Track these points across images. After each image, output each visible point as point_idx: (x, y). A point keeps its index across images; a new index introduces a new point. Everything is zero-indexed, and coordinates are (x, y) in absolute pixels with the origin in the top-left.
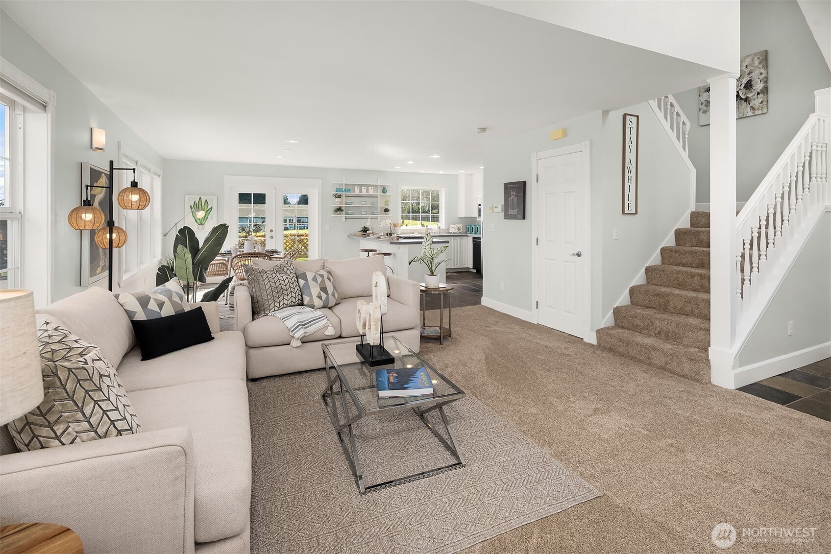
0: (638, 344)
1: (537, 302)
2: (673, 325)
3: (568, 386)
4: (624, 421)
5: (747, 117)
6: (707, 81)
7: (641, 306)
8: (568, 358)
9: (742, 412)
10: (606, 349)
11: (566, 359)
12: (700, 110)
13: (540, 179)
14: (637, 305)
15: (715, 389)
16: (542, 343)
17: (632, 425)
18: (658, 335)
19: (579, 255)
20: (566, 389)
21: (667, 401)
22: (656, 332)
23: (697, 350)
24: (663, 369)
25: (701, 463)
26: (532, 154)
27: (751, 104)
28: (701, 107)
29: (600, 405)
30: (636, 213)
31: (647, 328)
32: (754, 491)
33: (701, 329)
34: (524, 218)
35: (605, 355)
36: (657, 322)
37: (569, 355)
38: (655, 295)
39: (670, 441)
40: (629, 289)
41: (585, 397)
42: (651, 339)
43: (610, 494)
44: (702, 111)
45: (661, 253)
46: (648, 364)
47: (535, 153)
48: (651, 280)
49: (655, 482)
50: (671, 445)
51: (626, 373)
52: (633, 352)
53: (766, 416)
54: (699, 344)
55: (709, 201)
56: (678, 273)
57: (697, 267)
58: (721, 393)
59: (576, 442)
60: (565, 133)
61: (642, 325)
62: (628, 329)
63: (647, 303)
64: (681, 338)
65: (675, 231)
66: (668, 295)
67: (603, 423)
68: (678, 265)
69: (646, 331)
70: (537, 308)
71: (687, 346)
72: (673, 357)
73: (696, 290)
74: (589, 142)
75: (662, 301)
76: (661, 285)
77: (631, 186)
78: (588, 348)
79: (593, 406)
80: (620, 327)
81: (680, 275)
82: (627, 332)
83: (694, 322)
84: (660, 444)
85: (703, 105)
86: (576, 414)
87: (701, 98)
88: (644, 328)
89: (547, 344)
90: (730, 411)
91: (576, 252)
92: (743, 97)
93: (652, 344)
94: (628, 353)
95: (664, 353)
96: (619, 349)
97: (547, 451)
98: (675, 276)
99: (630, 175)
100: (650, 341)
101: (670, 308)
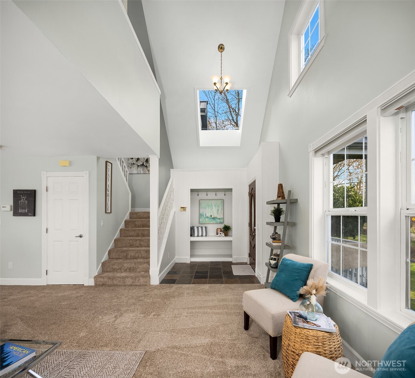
0: (119, 277)
1: (47, 271)
2: (133, 264)
3: (94, 312)
4: (131, 315)
5: (146, 174)
6: (149, 156)
7: (114, 259)
8: (82, 298)
9: (166, 291)
10: (100, 285)
11: (82, 299)
12: (128, 167)
13: (49, 189)
14: (112, 259)
15: (153, 286)
16: (60, 295)
17: (135, 315)
18: (125, 271)
19: (81, 236)
20: (94, 314)
21: (141, 298)
22: (125, 269)
23: (144, 272)
24: (131, 285)
25: (167, 316)
26: (42, 172)
27: (148, 169)
28: (129, 165)
29: (116, 314)
30: (111, 212)
31: (120, 269)
32: (186, 316)
33: (145, 263)
34: (34, 215)
35: (101, 288)
36: (126, 264)
37: (81, 296)
38: (122, 252)
39: (153, 314)
40: (108, 251)
41: (106, 313)
42: (123, 273)
43: (148, 349)
44: (129, 167)
45: (120, 232)
46: (124, 286)
47: (45, 172)
48: (117, 245)
49: (159, 333)
50: (154, 315)
51: (117, 293)
52: (115, 282)
53: (173, 289)
54: (144, 269)
55: (149, 207)
56: (130, 240)
57: (136, 237)
58: (156, 287)
59: (118, 337)
60: (70, 163)
61: (118, 268)
62: (110, 272)
63: (117, 257)
64: (136, 269)
65: (125, 221)
66: (128, 251)
67: (123, 321)
68: (128, 237)
69: (119, 270)
70: (47, 274)
71: (140, 272)
72: (136, 279)
73: (138, 247)
74: (88, 172)
75: (125, 254)
76: (122, 247)
77: (109, 198)
78: (90, 288)
79: (114, 316)
80: (105, 272)
81: (131, 241)
82: (110, 273)
83: (141, 261)
84: (151, 317)
85: (130, 165)
86: (108, 324)
87: (129, 161)
88: (119, 269)
89: (63, 294)
90: (163, 292)
91: (79, 235)
92: (145, 165)
93: (126, 276)
94: (113, 284)
95: (132, 278)
96: (108, 283)
97: (107, 350)
98: (129, 241)
99: (108, 193)
100: (124, 274)
101: (129, 257)
